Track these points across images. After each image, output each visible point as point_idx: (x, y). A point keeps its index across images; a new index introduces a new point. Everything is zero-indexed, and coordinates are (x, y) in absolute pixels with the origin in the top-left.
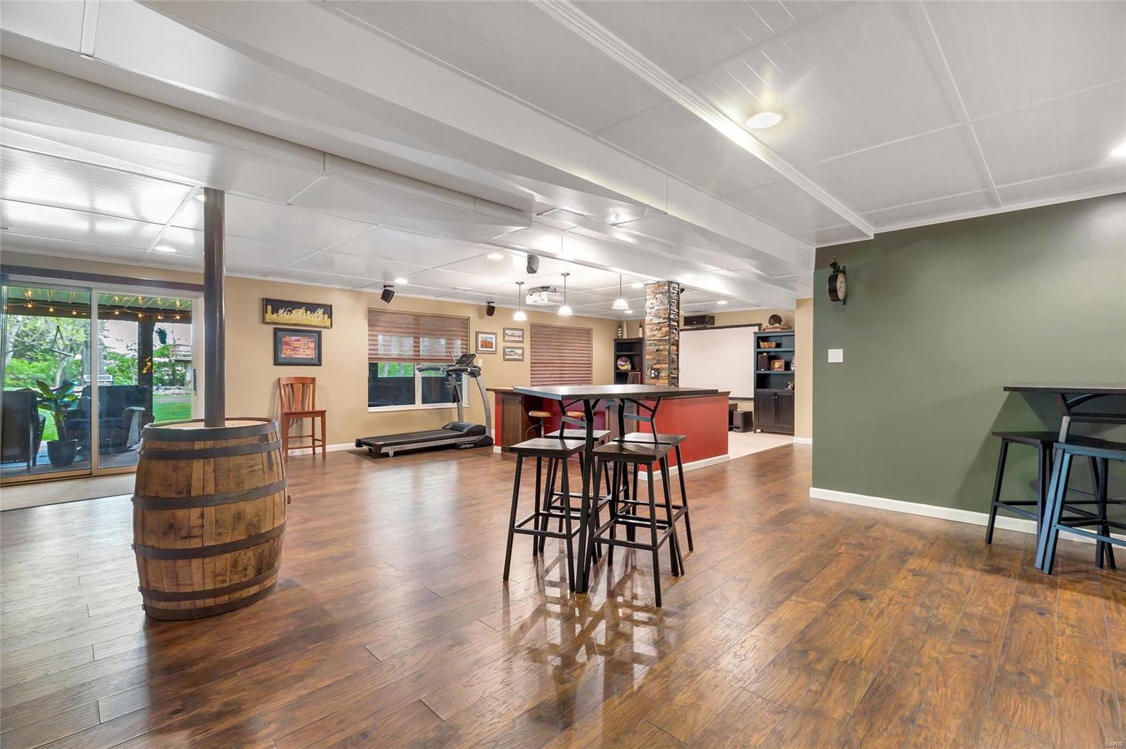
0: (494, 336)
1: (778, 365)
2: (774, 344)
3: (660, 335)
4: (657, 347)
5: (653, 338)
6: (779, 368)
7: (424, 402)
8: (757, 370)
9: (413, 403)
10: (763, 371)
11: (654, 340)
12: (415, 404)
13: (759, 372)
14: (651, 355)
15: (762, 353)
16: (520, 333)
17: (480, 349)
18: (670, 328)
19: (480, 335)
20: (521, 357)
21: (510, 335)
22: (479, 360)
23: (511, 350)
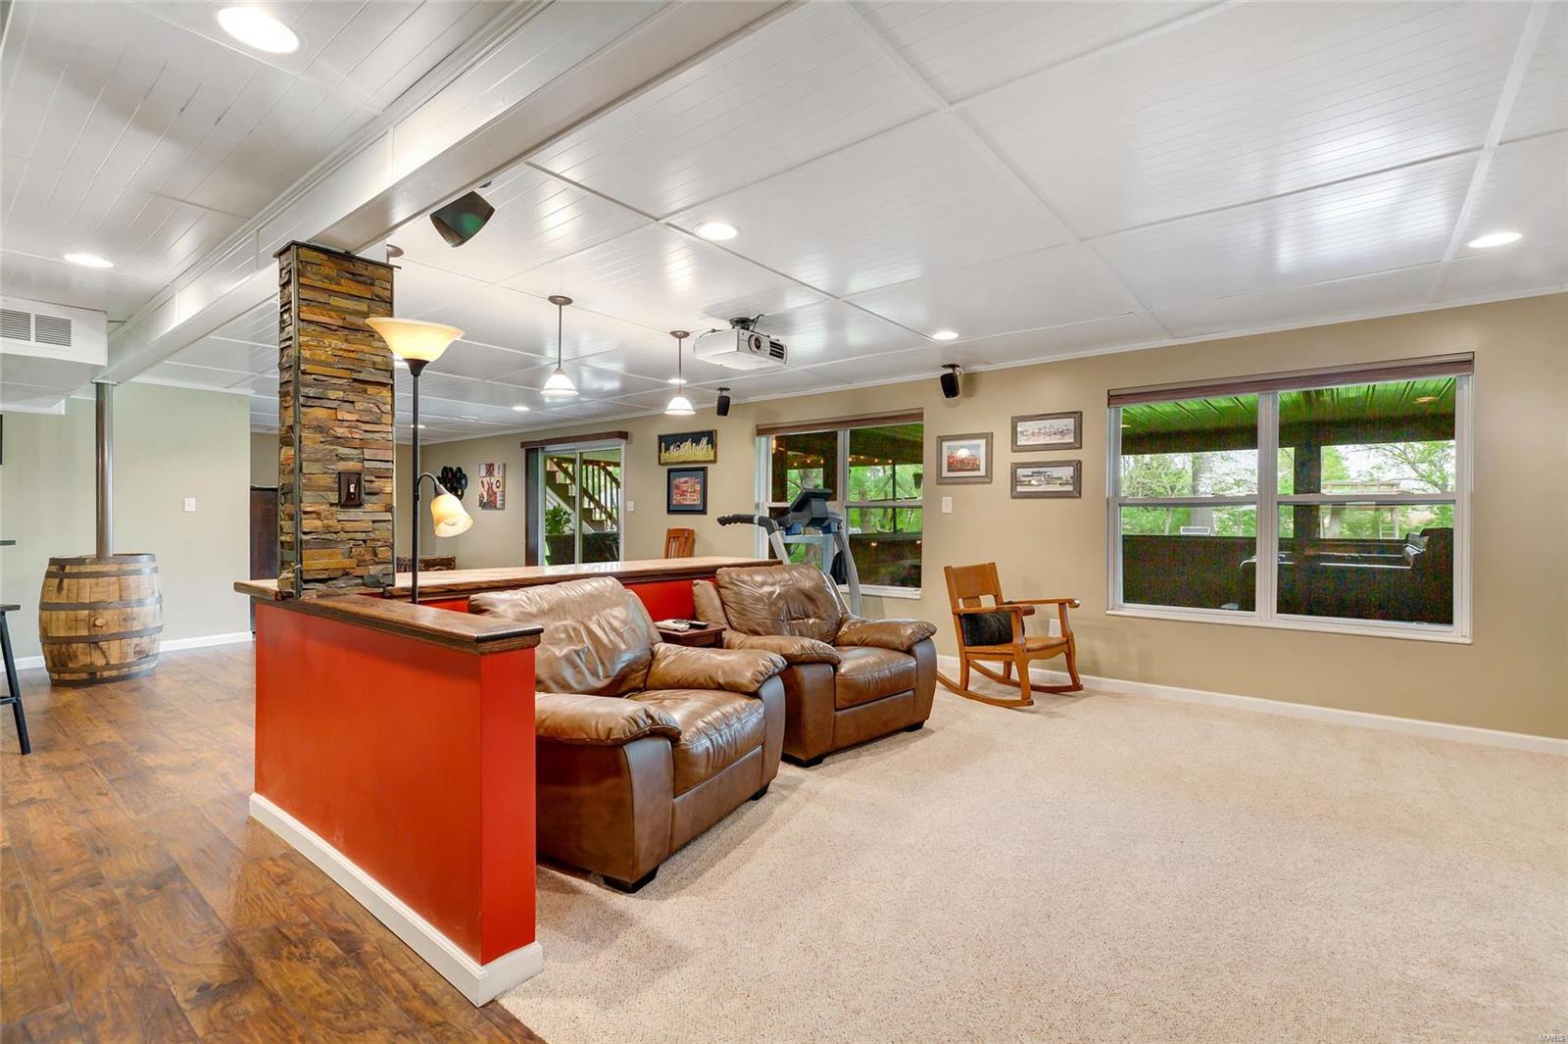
0: (984, 441)
16: (1071, 423)
17: (945, 474)
19: (945, 446)
20: (1070, 488)
21: (1033, 434)
22: (944, 499)
23: (1036, 470)
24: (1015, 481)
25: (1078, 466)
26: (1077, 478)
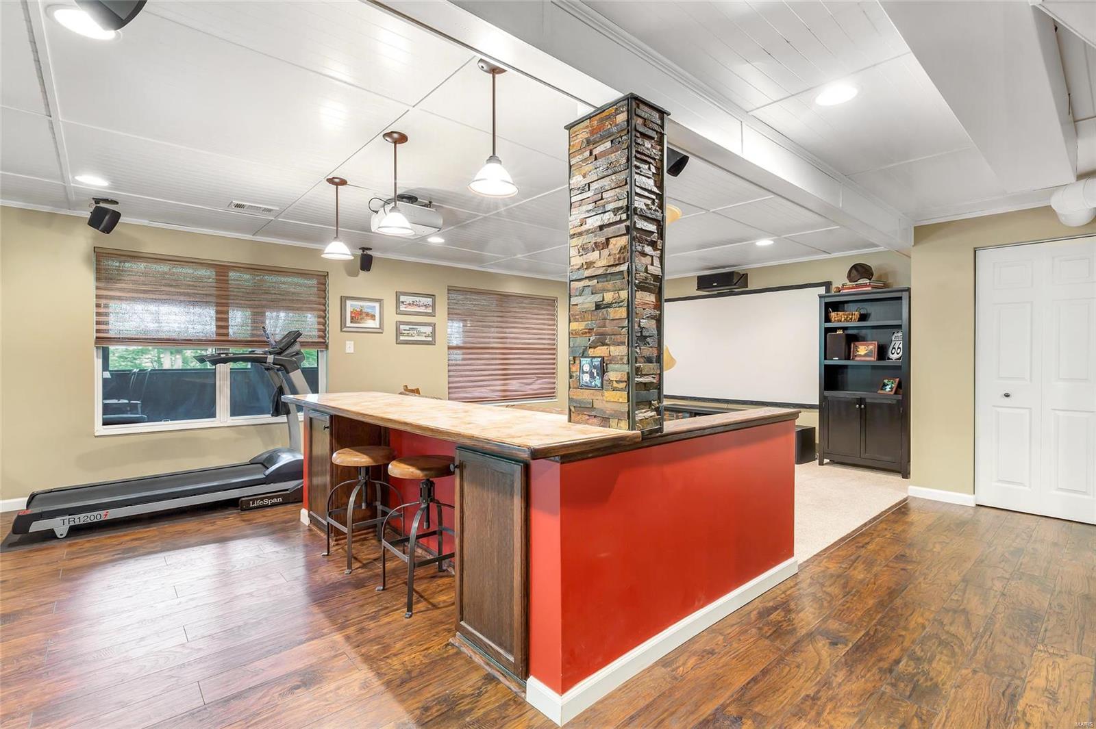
0: (377, 305)
1: (864, 351)
2: (856, 315)
3: (604, 262)
4: (598, 298)
5: (587, 273)
6: (866, 355)
7: (235, 412)
8: (825, 359)
9: (213, 415)
10: (836, 361)
11: (590, 278)
12: (215, 417)
13: (828, 362)
14: (583, 319)
15: (835, 329)
16: (429, 301)
17: (348, 323)
18: (633, 239)
19: (349, 303)
20: (430, 339)
21: (409, 304)
22: (347, 342)
23: (411, 327)
24: (399, 333)
25: (434, 326)
26: (433, 334)
